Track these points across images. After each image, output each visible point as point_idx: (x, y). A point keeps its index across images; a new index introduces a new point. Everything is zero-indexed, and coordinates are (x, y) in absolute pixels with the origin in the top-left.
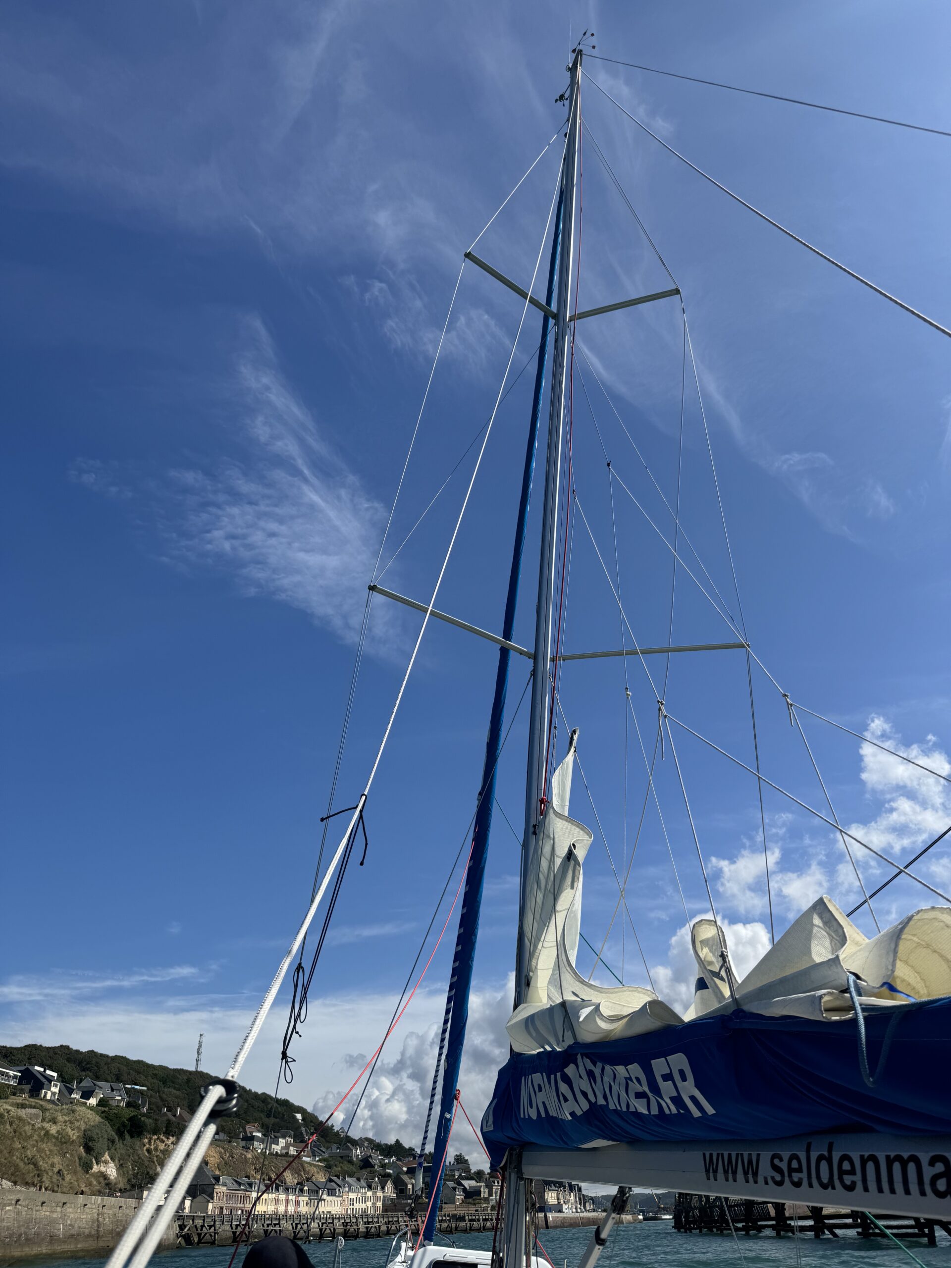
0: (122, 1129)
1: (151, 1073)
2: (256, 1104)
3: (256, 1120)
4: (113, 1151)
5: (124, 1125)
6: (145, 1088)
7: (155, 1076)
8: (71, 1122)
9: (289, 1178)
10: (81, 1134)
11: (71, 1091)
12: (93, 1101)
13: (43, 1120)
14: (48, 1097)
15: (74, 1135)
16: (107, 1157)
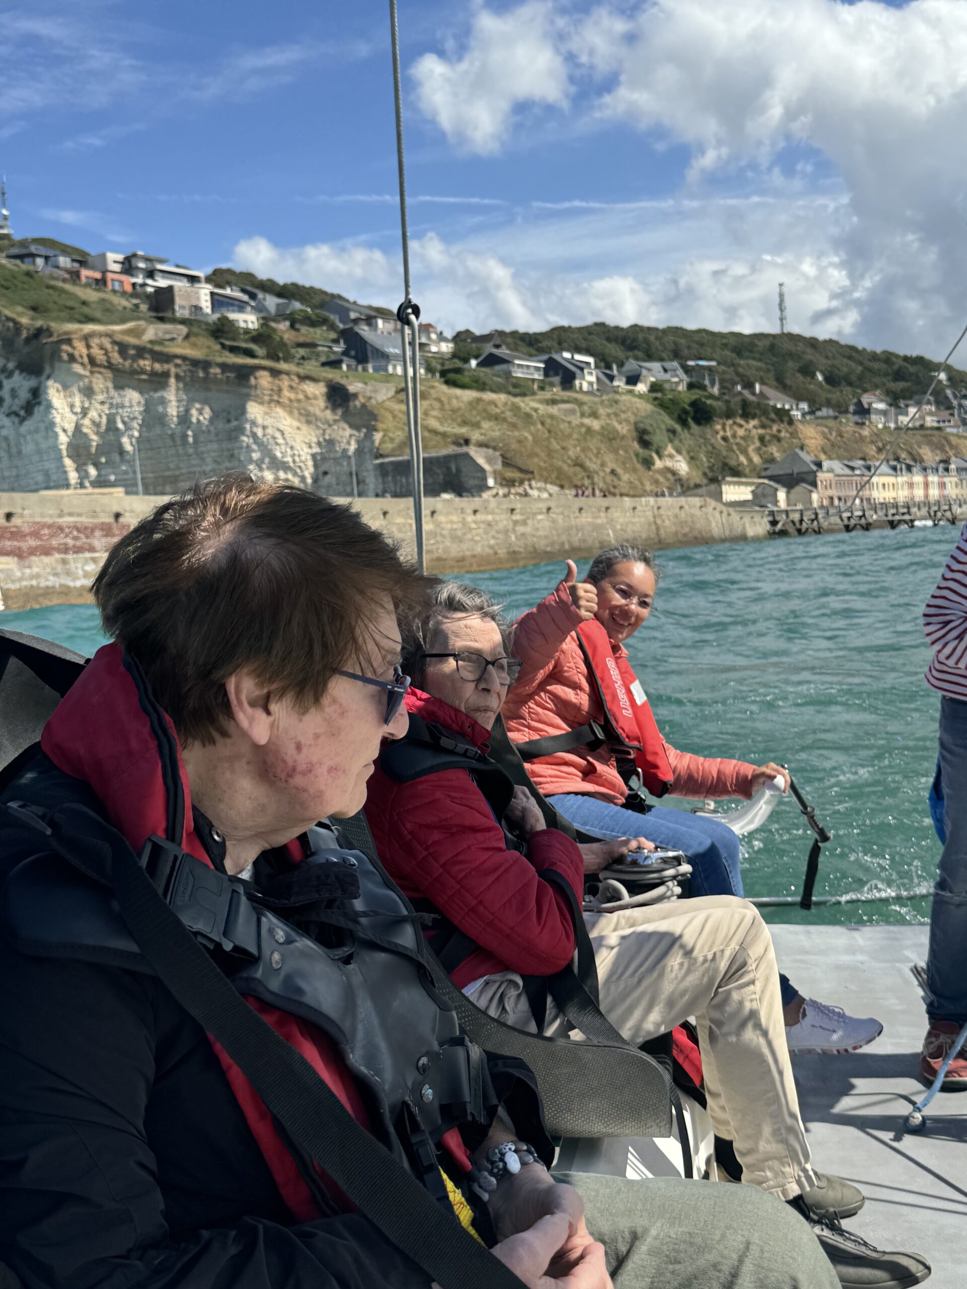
0: (684, 416)
1: (718, 343)
2: (876, 366)
3: (876, 387)
4: (677, 442)
5: (685, 412)
6: (713, 363)
7: (725, 346)
8: (616, 415)
9: (929, 455)
10: (632, 427)
11: (611, 378)
12: (641, 388)
13: (583, 415)
14: (585, 387)
15: (623, 429)
16: (670, 449)
